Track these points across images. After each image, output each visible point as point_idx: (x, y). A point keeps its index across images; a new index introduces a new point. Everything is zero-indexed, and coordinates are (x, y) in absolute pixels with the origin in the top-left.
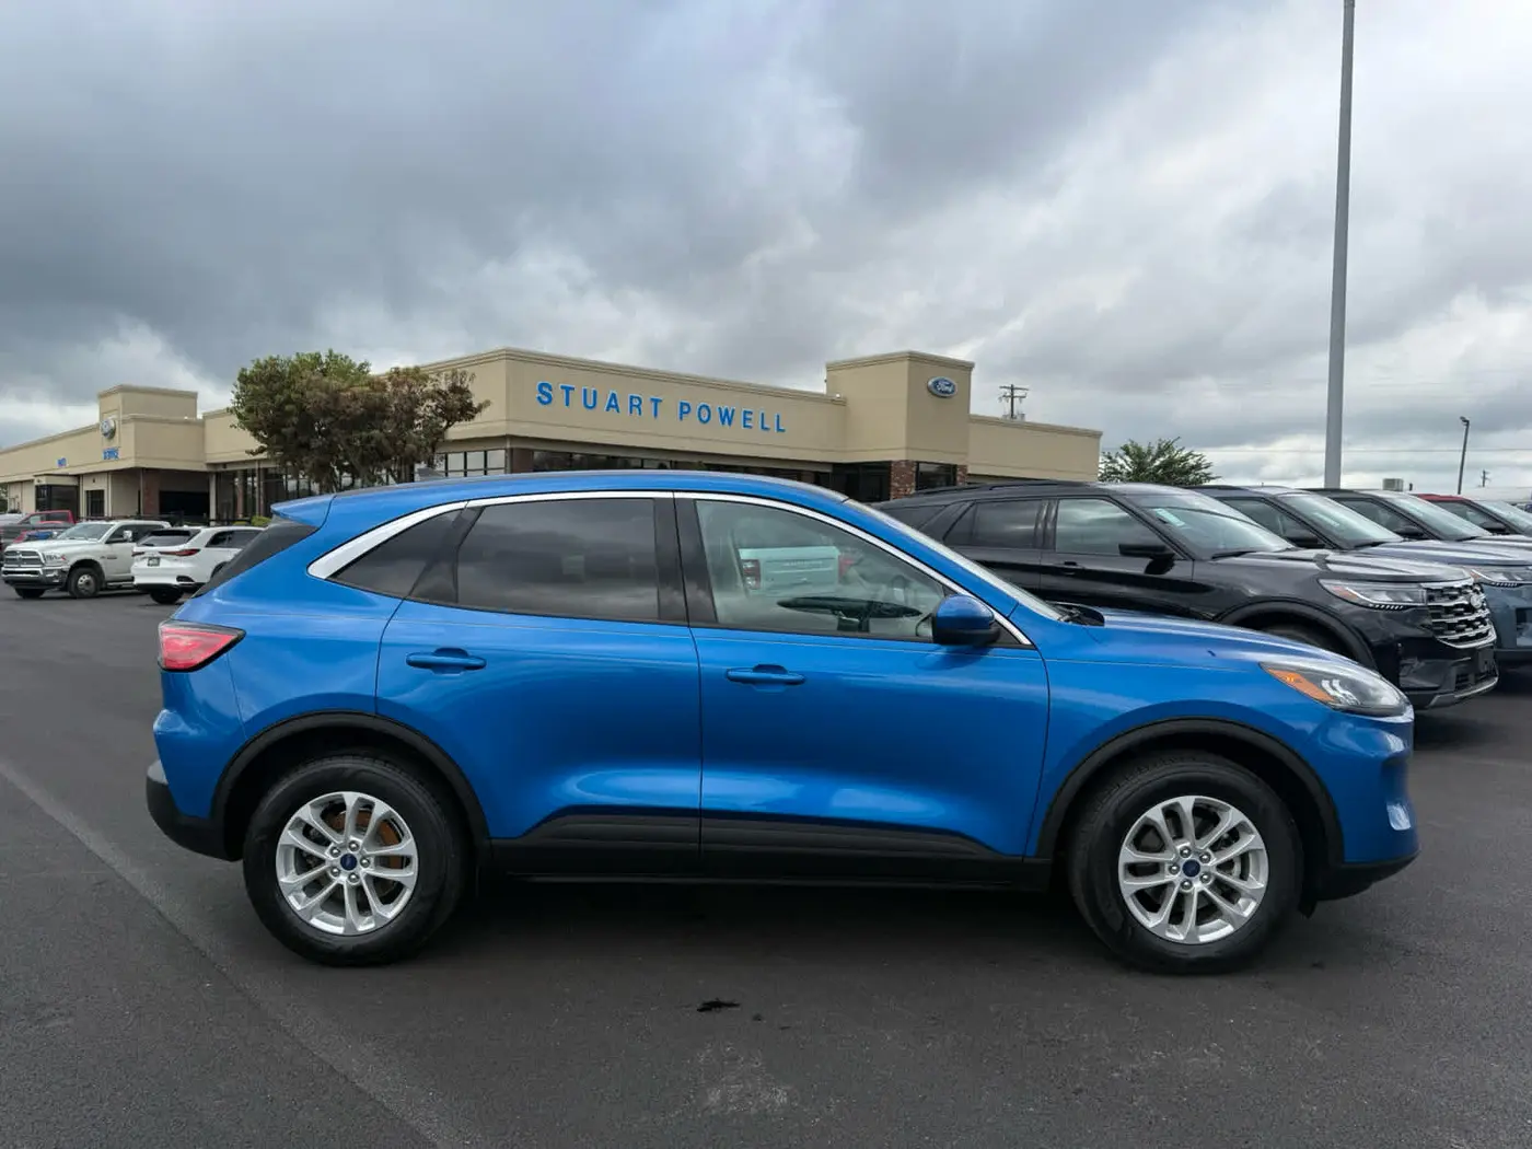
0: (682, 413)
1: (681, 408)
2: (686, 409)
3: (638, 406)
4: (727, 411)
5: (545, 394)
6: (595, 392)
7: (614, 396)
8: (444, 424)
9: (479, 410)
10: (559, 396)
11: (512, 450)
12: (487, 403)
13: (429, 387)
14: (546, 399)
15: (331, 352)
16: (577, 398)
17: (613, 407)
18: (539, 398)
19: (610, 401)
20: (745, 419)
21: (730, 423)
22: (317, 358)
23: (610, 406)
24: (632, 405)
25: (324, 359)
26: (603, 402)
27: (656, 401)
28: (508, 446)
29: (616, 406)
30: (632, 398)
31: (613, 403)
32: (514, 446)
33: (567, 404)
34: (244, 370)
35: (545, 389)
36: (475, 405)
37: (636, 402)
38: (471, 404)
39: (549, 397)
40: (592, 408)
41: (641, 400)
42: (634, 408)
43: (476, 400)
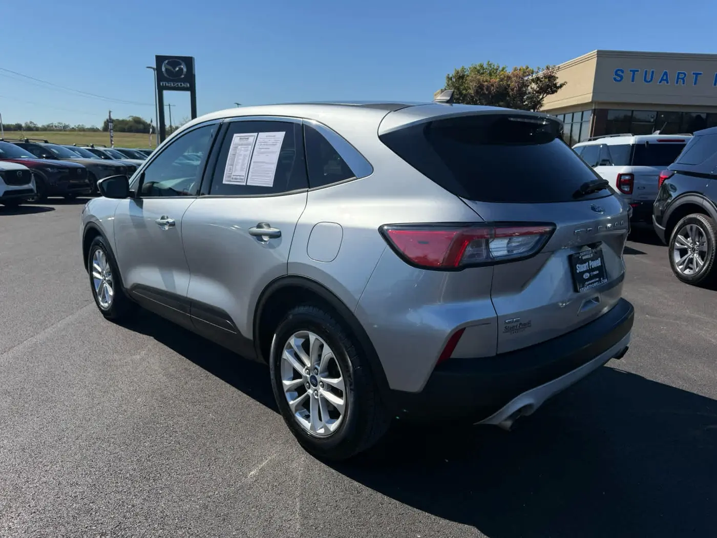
3: (683, 79)
5: (619, 75)
6: (653, 72)
7: (666, 74)
8: (541, 97)
9: (561, 86)
10: (627, 75)
11: (595, 110)
12: (565, 83)
13: (534, 76)
14: (619, 79)
15: (488, 62)
16: (639, 76)
17: (664, 80)
18: (615, 78)
19: (663, 76)
22: (481, 66)
23: (662, 79)
24: (678, 78)
25: (485, 66)
26: (658, 78)
27: (697, 74)
28: (593, 108)
29: (667, 80)
30: (679, 73)
31: (665, 78)
32: (597, 108)
33: (633, 81)
34: (449, 75)
35: (621, 74)
36: (558, 85)
37: (682, 76)
39: (622, 77)
40: (649, 82)
41: (685, 75)
42: (679, 80)
43: (559, 82)
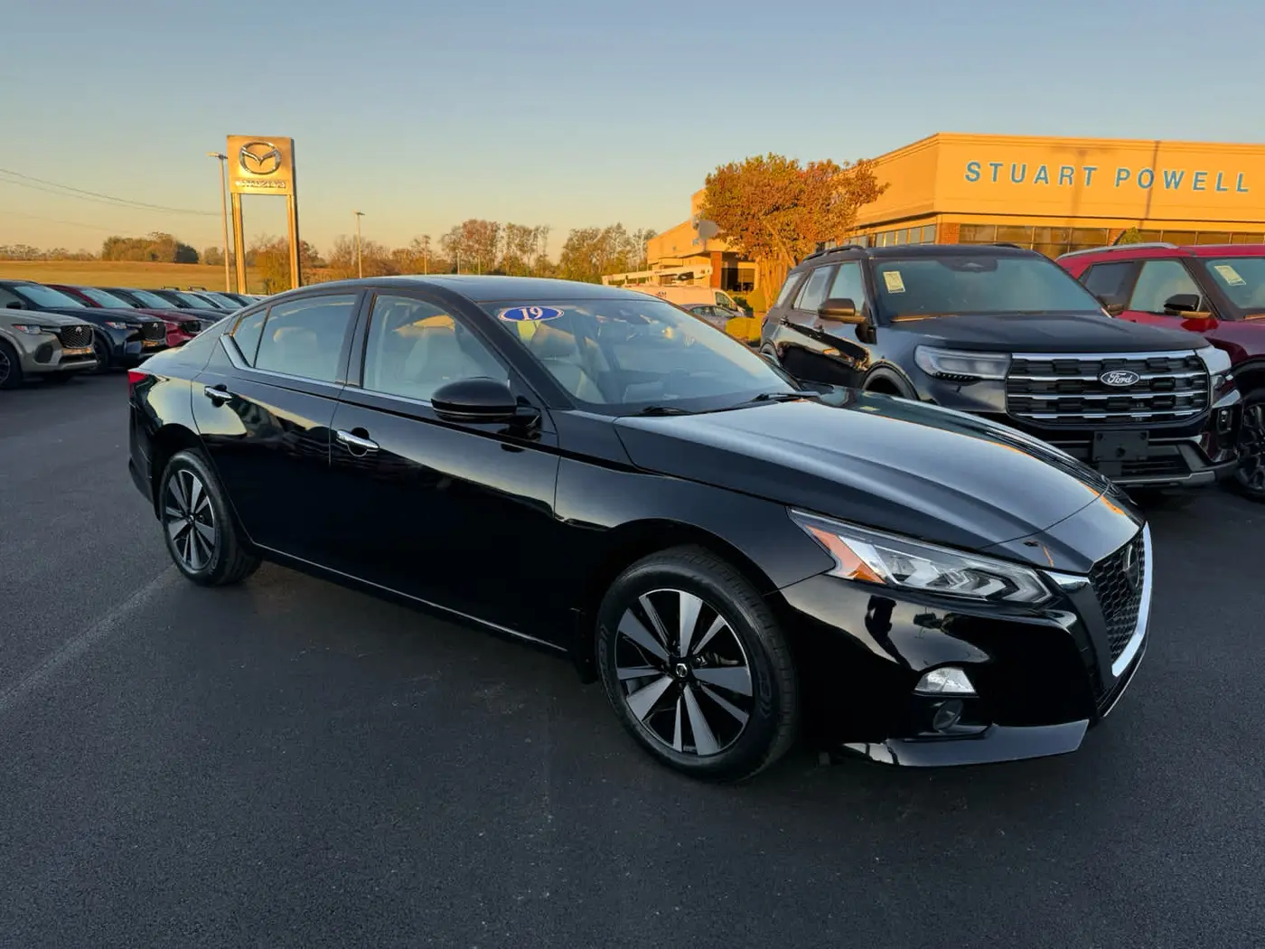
0: (1119, 179)
1: (1119, 174)
2: (1124, 175)
3: (1069, 176)
4: (1174, 173)
5: (974, 172)
6: (1024, 166)
7: (1043, 168)
8: (852, 208)
9: (881, 192)
10: (986, 171)
11: (941, 224)
12: (887, 185)
13: (840, 176)
14: (974, 176)
15: (771, 154)
16: (1004, 173)
17: (1041, 179)
18: (967, 177)
19: (1040, 173)
20: (1197, 180)
21: (1177, 185)
22: (760, 160)
23: (1038, 178)
24: (1062, 176)
25: (765, 161)
26: (1032, 174)
27: (1090, 170)
28: (938, 221)
29: (1046, 178)
30: (1063, 168)
31: (1042, 175)
32: (944, 221)
33: (995, 180)
34: (709, 175)
35: (976, 169)
36: (877, 188)
37: (1067, 172)
38: (874, 186)
39: (978, 174)
40: (1018, 181)
41: (1072, 170)
42: (1064, 178)
43: (879, 183)
